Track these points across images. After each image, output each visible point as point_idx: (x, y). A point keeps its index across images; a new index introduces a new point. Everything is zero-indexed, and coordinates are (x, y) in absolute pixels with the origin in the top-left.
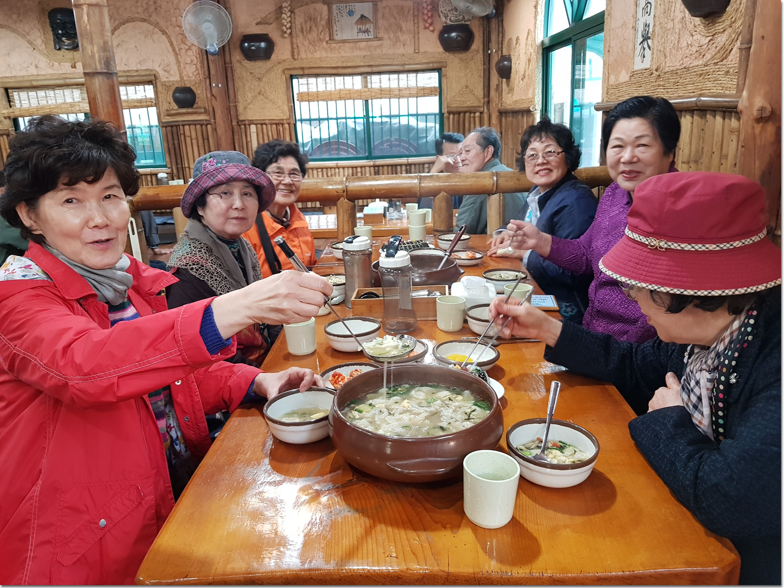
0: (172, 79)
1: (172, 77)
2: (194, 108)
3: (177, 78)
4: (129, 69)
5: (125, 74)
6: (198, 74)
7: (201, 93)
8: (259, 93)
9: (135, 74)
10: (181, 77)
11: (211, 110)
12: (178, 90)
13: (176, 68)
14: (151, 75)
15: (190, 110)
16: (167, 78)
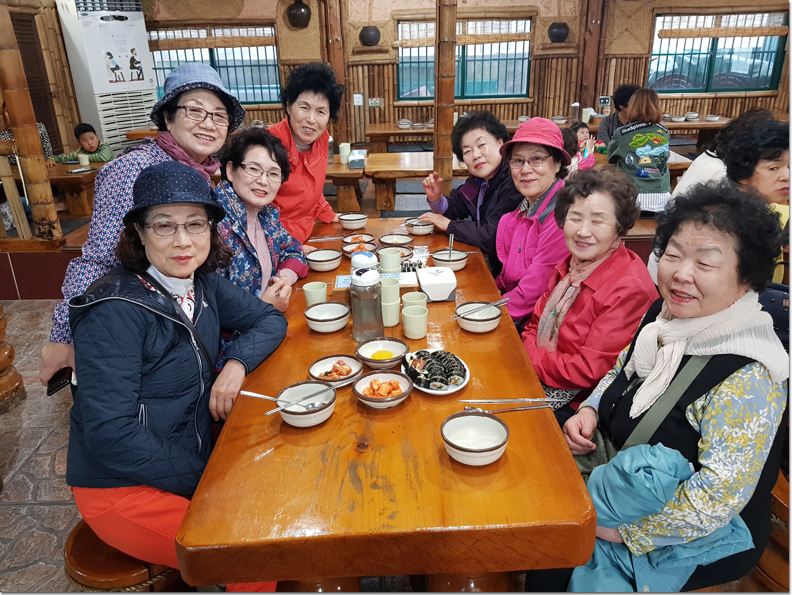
0: (550, 15)
1: (550, 13)
2: (567, 42)
3: (555, 14)
4: (514, 5)
5: (509, 10)
6: (575, 11)
7: (575, 28)
8: (626, 30)
9: (518, 10)
10: (559, 13)
11: (582, 43)
12: (554, 26)
13: (556, 5)
14: (534, 11)
15: (563, 44)
16: (546, 14)
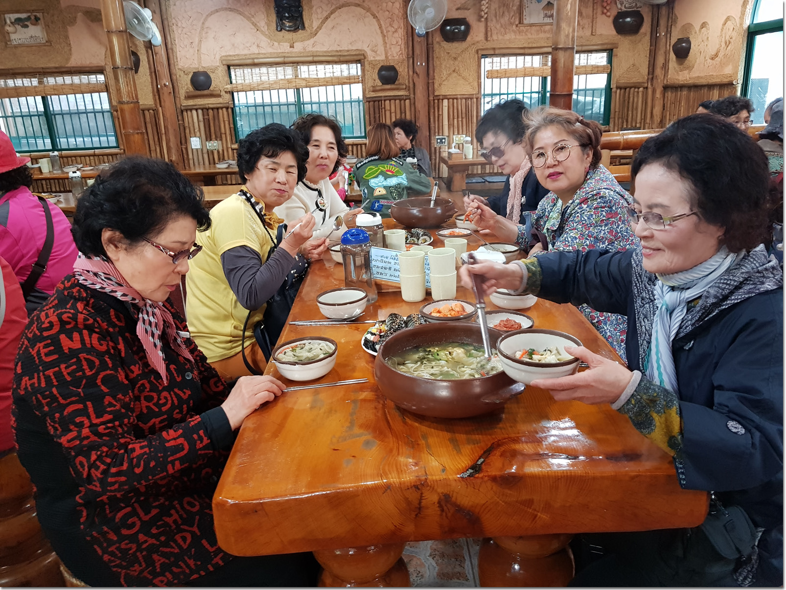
0: (378, 58)
1: (378, 56)
2: (397, 85)
3: (383, 57)
4: (341, 49)
5: (337, 54)
6: (402, 54)
7: (403, 71)
8: (454, 71)
9: (346, 54)
10: (386, 57)
11: (411, 85)
12: (383, 68)
13: (383, 48)
14: (361, 55)
15: (393, 86)
16: (374, 57)
